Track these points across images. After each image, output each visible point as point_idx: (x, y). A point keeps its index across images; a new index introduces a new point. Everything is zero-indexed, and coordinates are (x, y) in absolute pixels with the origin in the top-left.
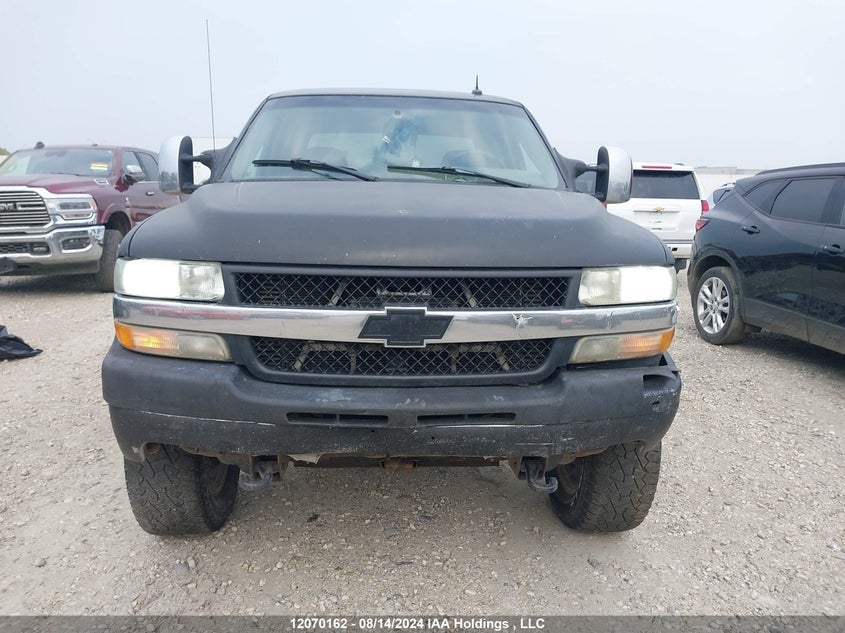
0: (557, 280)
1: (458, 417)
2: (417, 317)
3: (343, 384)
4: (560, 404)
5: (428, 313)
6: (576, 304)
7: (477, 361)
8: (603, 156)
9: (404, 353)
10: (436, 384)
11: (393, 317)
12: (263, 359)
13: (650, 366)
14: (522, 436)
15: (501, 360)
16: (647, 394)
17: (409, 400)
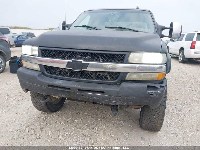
0: (121, 55)
1: (89, 91)
2: (80, 63)
3: (63, 79)
4: (118, 91)
5: (83, 62)
6: (127, 62)
7: (101, 77)
8: (172, 25)
9: (78, 72)
10: (86, 81)
11: (74, 62)
12: (47, 71)
13: (155, 83)
14: (107, 98)
15: (108, 77)
16: (148, 92)
17: (76, 85)
